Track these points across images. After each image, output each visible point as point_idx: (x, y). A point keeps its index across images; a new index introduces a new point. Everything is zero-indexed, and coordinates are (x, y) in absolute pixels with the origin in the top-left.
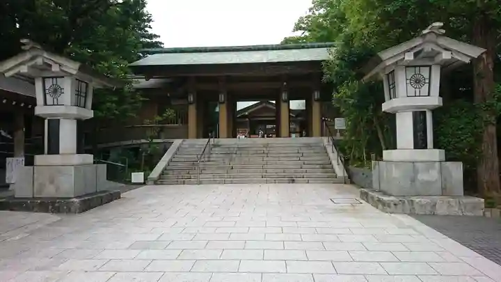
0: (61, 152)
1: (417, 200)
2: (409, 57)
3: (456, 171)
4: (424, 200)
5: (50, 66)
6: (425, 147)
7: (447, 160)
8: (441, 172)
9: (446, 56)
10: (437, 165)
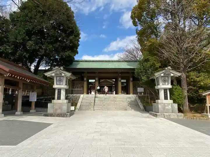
0: (61, 99)
1: (165, 114)
2: (162, 75)
3: (176, 106)
4: (167, 114)
5: (62, 74)
6: (167, 99)
7: (174, 103)
8: (172, 106)
9: (172, 75)
10: (171, 104)
